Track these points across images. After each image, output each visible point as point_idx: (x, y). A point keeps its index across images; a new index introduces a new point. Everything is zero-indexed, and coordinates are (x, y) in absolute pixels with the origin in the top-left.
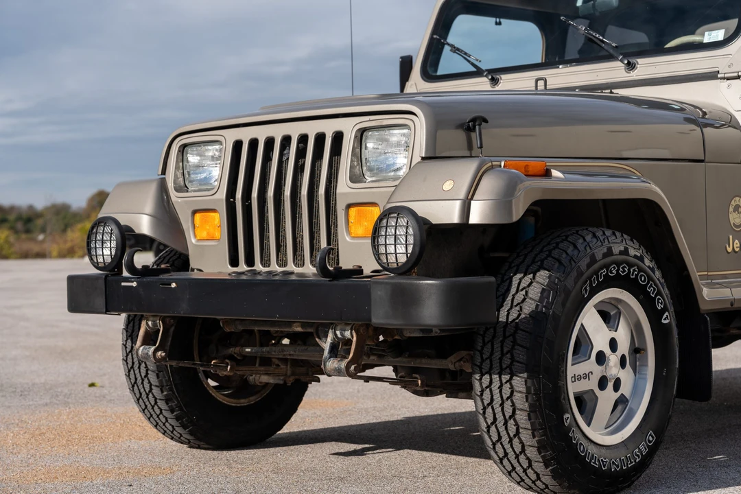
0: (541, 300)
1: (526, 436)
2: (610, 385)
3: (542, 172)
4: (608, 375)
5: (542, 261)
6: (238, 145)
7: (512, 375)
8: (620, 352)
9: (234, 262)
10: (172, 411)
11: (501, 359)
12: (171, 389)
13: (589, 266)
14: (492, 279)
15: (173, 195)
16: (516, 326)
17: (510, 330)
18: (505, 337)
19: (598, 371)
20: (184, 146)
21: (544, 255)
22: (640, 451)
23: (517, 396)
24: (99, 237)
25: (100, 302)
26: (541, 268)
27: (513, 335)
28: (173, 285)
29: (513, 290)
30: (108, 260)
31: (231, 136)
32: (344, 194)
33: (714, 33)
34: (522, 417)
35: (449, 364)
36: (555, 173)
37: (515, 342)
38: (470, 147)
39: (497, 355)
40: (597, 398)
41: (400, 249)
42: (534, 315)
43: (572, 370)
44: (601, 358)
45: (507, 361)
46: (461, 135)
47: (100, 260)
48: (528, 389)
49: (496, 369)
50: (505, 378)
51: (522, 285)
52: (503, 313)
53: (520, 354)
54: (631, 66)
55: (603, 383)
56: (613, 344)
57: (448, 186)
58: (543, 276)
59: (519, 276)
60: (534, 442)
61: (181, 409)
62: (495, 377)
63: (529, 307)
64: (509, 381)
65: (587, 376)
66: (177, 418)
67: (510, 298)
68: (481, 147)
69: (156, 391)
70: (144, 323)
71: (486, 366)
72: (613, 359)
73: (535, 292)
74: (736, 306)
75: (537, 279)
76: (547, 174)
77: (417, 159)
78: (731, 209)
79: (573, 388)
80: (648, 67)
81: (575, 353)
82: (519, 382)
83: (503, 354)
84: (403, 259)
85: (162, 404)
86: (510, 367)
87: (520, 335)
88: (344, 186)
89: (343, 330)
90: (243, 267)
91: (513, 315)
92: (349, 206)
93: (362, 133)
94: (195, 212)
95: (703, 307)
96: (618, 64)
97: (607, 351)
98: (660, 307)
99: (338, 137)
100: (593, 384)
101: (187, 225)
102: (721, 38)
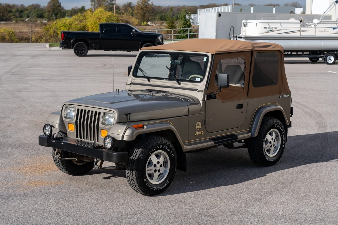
0: (140, 155)
1: (136, 183)
2: (157, 171)
3: (142, 126)
4: (157, 169)
5: (141, 146)
6: (78, 110)
7: (133, 171)
8: (160, 164)
9: (77, 137)
10: (64, 167)
11: (131, 167)
12: (63, 162)
13: (151, 147)
14: (127, 152)
15: (64, 119)
16: (134, 160)
17: (133, 161)
18: (132, 163)
19: (154, 169)
20: (66, 107)
21: (142, 144)
22: (165, 185)
23: (134, 175)
24: (46, 129)
25: (46, 144)
26: (141, 148)
27: (133, 162)
28: (63, 143)
29: (134, 152)
30: (48, 134)
31: (77, 107)
32: (100, 127)
34: (135, 180)
36: (145, 127)
37: (133, 164)
39: (130, 166)
40: (154, 174)
41: (109, 145)
42: (138, 158)
43: (147, 169)
44: (155, 166)
45: (132, 168)
47: (46, 134)
48: (136, 174)
49: (130, 169)
50: (132, 171)
51: (136, 151)
52: (132, 157)
53: (134, 167)
54: (179, 84)
55: (155, 171)
56: (158, 163)
57: (120, 131)
58: (141, 149)
59: (136, 149)
60: (137, 185)
61: (66, 167)
62: (130, 171)
63: (137, 157)
64: (132, 172)
65: (151, 170)
66: (65, 169)
67: (133, 154)
68: (129, 119)
69: (60, 163)
70: (56, 150)
71: (128, 168)
72: (158, 166)
73: (138, 153)
74: (194, 149)
75: (139, 150)
76: (143, 127)
77: (115, 123)
78: (196, 125)
79: (147, 173)
80: (184, 84)
81: (148, 165)
82: (134, 173)
83: (131, 166)
84: (109, 147)
85: (61, 165)
86: (132, 169)
87: (135, 163)
88: (100, 125)
89: (98, 159)
90: (79, 138)
91: (134, 158)
92: (101, 130)
93: (104, 113)
94: (68, 124)
95: (184, 151)
96: (176, 82)
97: (157, 164)
98: (171, 153)
99: (100, 113)
100: (153, 171)
101: (67, 126)
102: (199, 80)
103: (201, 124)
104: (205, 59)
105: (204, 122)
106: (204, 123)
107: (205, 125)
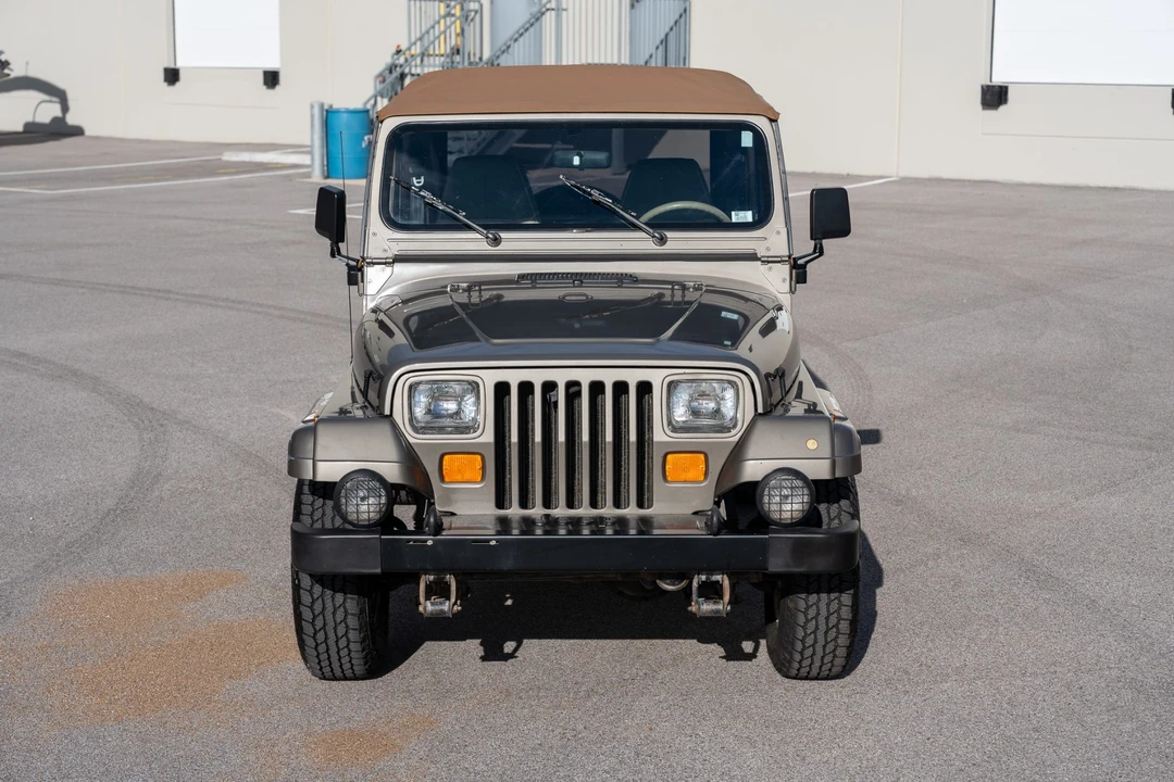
1: (842, 639)
5: (837, 492)
6: (502, 389)
7: (840, 593)
9: (501, 502)
11: (830, 581)
15: (413, 438)
23: (844, 609)
28: (493, 543)
31: (490, 378)
32: (662, 443)
33: (742, 214)
34: (844, 625)
47: (365, 516)
54: (663, 240)
57: (812, 444)
60: (848, 642)
62: (823, 595)
71: (813, 586)
75: (844, 508)
77: (751, 415)
80: (677, 241)
82: (846, 598)
84: (799, 516)
88: (660, 434)
90: (516, 508)
92: (667, 453)
93: (674, 384)
94: (443, 455)
101: (431, 468)
102: (750, 219)
104: (747, 138)
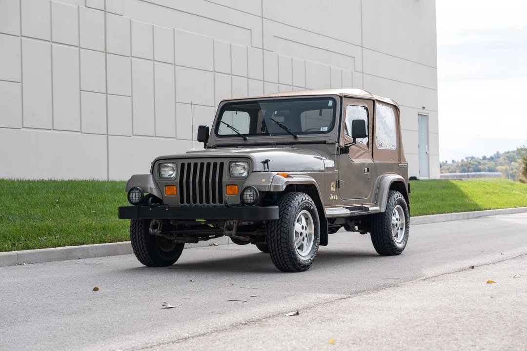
3: (286, 176)
13: (298, 205)
14: (278, 207)
15: (157, 180)
20: (160, 164)
24: (134, 194)
28: (167, 209)
31: (180, 162)
32: (226, 182)
33: (324, 128)
35: (255, 233)
38: (265, 168)
41: (251, 198)
46: (262, 164)
47: (134, 202)
54: (295, 138)
56: (303, 227)
57: (264, 180)
68: (268, 168)
76: (288, 177)
77: (251, 172)
78: (331, 186)
80: (303, 138)
84: (252, 201)
88: (225, 179)
89: (230, 222)
90: (186, 203)
92: (227, 185)
93: (230, 163)
94: (166, 186)
95: (326, 216)
99: (222, 164)
101: (162, 190)
102: (326, 130)
103: (335, 186)
104: (330, 103)
105: (337, 182)
106: (338, 184)
107: (339, 187)
